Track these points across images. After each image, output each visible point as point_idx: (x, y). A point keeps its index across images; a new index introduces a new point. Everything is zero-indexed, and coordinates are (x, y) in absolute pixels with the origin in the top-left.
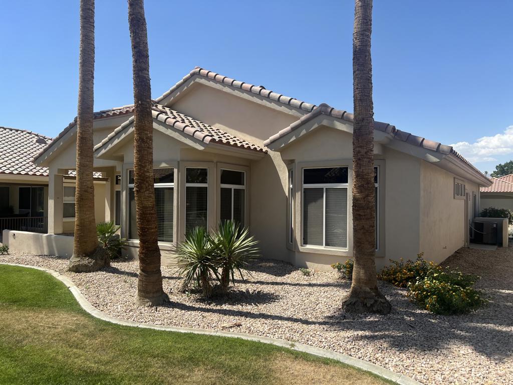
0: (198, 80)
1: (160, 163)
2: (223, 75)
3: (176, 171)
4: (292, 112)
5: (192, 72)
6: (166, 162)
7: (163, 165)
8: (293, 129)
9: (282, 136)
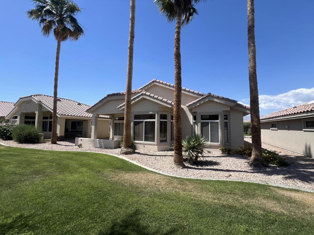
0: (155, 83)
1: (149, 112)
2: (165, 82)
3: (156, 115)
4: (195, 95)
5: (152, 80)
6: (152, 112)
7: (151, 113)
8: (198, 101)
9: (194, 103)
